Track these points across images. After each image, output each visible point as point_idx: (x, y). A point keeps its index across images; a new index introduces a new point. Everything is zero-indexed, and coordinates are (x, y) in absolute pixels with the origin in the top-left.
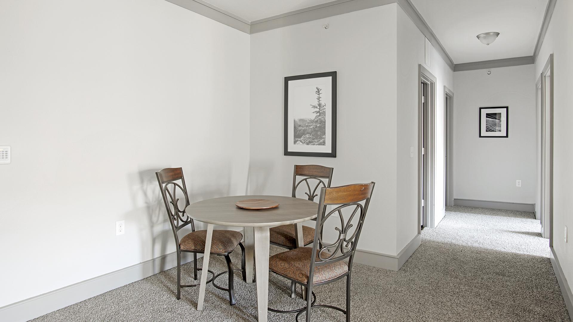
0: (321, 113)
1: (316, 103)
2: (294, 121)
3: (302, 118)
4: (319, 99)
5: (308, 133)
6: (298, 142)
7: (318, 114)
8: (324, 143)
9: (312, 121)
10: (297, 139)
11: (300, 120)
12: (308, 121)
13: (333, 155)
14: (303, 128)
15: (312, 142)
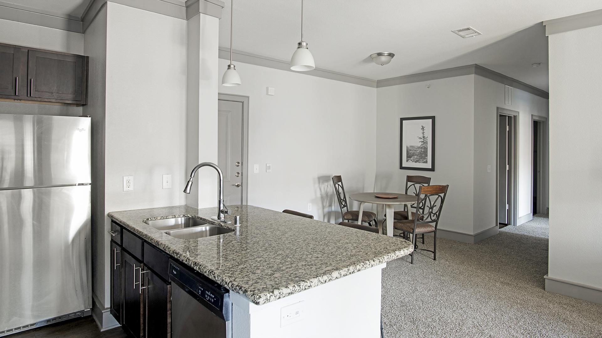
0: (425, 142)
1: (421, 136)
2: (407, 147)
3: (412, 145)
4: (423, 133)
5: (416, 155)
6: (409, 161)
7: (423, 143)
8: (426, 162)
9: (419, 148)
10: (408, 159)
11: (411, 146)
12: (416, 147)
13: (433, 169)
14: (413, 152)
15: (419, 161)
